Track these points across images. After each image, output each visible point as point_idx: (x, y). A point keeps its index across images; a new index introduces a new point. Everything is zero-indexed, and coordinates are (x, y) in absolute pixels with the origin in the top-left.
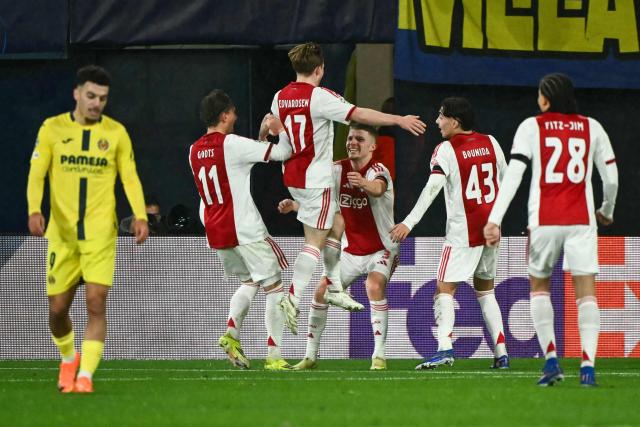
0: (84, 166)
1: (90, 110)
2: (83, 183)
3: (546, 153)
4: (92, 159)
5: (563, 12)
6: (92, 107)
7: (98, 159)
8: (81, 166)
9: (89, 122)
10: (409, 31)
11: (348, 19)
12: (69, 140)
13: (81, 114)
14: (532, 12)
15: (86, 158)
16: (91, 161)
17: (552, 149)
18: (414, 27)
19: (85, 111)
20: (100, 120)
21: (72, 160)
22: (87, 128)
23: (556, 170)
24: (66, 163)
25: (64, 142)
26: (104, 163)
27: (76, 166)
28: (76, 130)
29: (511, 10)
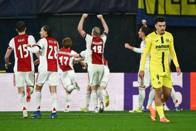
0: (163, 48)
1: (161, 31)
2: (163, 53)
3: (49, 50)
4: (165, 46)
5: (189, 3)
6: (161, 29)
7: (167, 45)
8: (162, 49)
9: (162, 34)
10: (142, 9)
11: (123, 5)
12: (157, 41)
13: (159, 32)
14: (180, 3)
15: (163, 46)
16: (165, 47)
17: (51, 49)
18: (143, 8)
19: (160, 31)
20: (164, 33)
21: (159, 47)
22: (162, 36)
23: (51, 55)
24: (158, 48)
25: (156, 42)
26: (168, 46)
27: (160, 49)
28: (159, 37)
29: (173, 2)
